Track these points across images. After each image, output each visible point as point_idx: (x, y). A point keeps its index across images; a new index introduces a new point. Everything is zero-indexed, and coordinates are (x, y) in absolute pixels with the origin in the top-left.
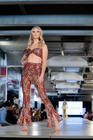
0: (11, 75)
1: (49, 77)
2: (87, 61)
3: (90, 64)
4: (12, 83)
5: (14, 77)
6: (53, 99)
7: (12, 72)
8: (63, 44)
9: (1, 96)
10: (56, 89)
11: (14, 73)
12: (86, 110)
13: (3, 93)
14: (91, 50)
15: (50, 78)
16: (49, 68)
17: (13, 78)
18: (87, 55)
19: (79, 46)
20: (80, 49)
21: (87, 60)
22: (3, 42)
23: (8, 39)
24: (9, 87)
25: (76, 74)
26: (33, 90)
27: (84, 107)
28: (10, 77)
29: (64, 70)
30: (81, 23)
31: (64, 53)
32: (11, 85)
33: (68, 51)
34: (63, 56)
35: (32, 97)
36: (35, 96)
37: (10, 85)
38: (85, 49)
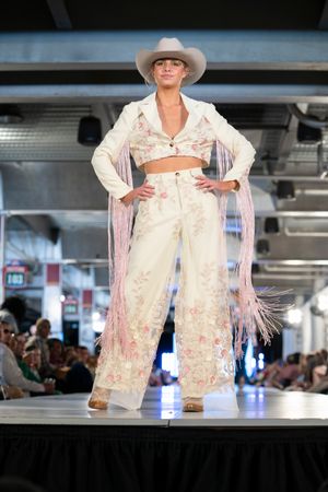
0: (17, 243)
2: (272, 194)
3: (281, 203)
4: (22, 270)
5: (26, 251)
7: (20, 232)
11: (25, 237)
14: (287, 154)
17: (23, 252)
18: (271, 173)
21: (270, 189)
23: (6, 118)
24: (9, 282)
25: (232, 239)
26: (88, 295)
28: (13, 248)
30: (255, 59)
32: (18, 274)
35: (87, 317)
36: (96, 316)
37: (15, 277)
38: (265, 154)
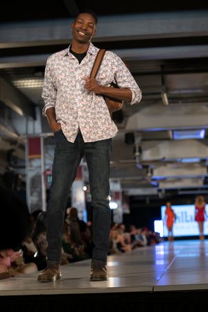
1: (137, 154)
6: (148, 202)
8: (165, 77)
9: (32, 201)
10: (154, 180)
13: (35, 194)
15: (139, 156)
16: (136, 134)
20: (205, 88)
22: (30, 81)
24: (48, 181)
25: (197, 143)
28: (50, 157)
29: (171, 136)
31: (169, 99)
33: (177, 92)
34: (165, 106)
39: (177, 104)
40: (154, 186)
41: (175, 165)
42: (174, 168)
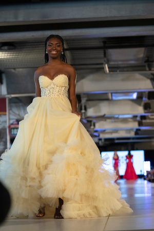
0: (15, 110)
1: (83, 111)
2: (151, 79)
5: (21, 114)
7: (17, 104)
8: (106, 51)
10: (96, 131)
11: (19, 106)
12: (151, 165)
13: (2, 143)
15: (85, 113)
16: (82, 96)
17: (19, 115)
18: (150, 70)
19: (135, 54)
20: (137, 60)
23: (6, 48)
24: (12, 133)
27: (146, 159)
28: (13, 114)
29: (110, 97)
31: (109, 68)
32: (16, 128)
33: (116, 63)
34: (106, 74)
38: (146, 58)
39: (116, 73)
40: (96, 136)
41: (113, 120)
42: (112, 122)
